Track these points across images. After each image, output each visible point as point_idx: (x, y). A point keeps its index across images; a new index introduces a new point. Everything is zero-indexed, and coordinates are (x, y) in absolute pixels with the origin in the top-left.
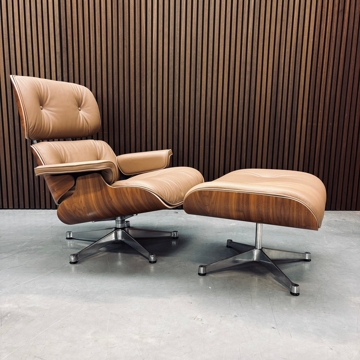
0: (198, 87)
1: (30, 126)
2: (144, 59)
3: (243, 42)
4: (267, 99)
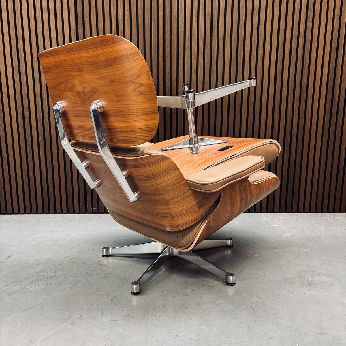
0: (240, 68)
2: (176, 35)
3: (296, 11)
4: (323, 81)
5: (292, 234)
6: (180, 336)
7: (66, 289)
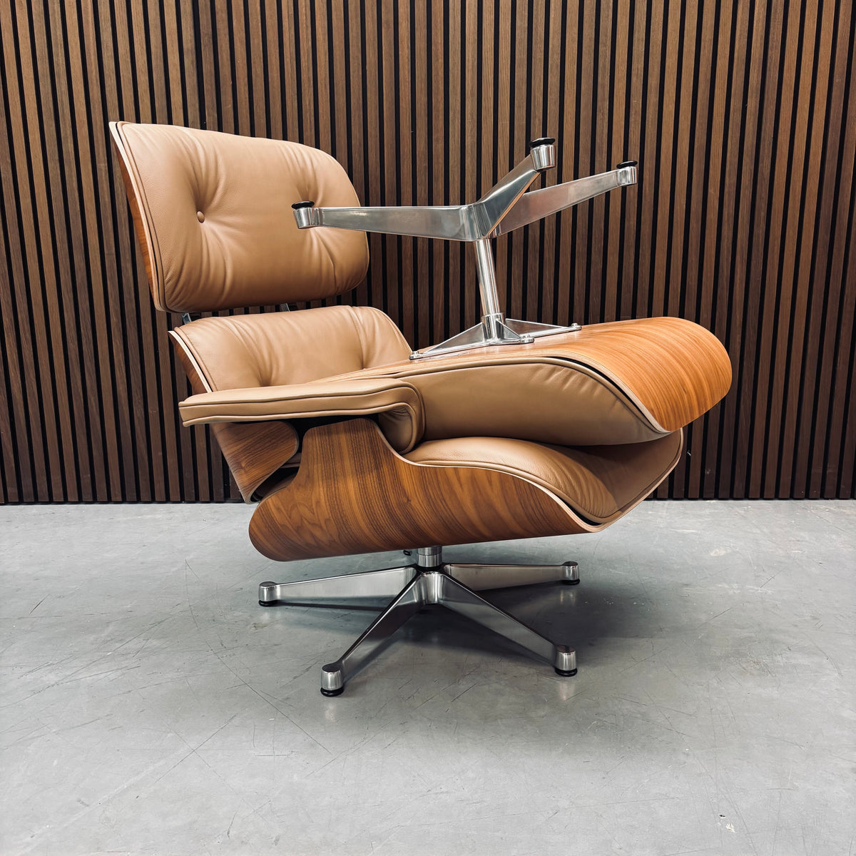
0: (601, 140)
1: (167, 273)
4: (810, 168)
5: (729, 551)
6: (437, 793)
7: (169, 680)
